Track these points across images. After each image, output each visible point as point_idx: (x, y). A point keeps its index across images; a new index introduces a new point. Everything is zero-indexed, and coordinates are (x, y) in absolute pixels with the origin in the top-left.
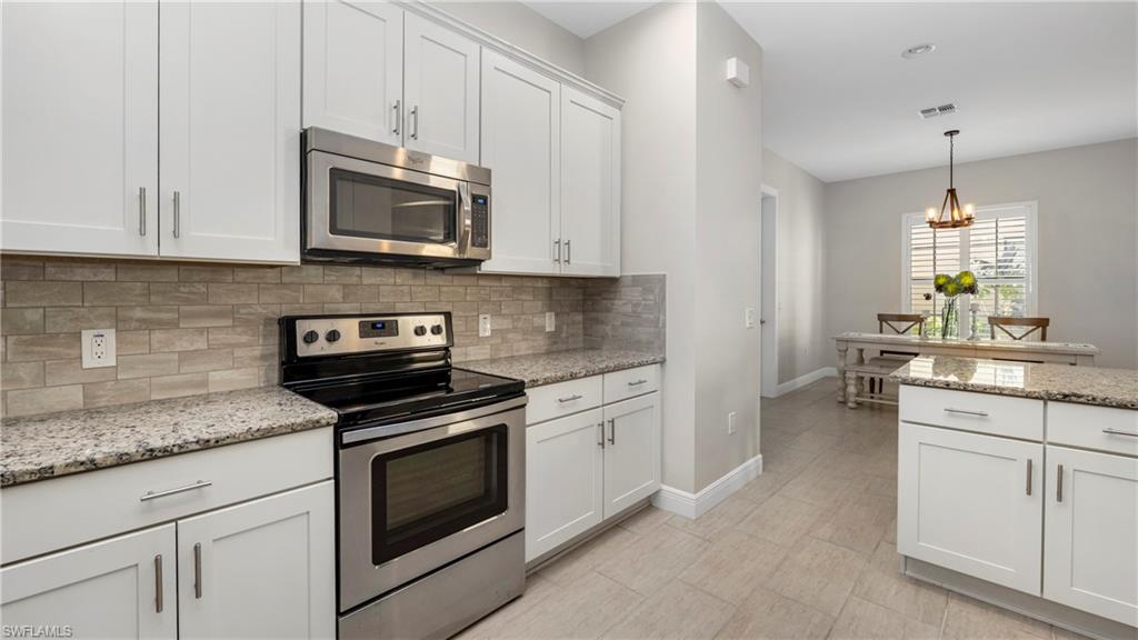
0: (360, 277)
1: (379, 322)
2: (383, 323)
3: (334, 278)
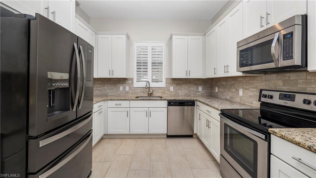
0: (289, 77)
1: (288, 95)
2: (290, 95)
3: (280, 78)
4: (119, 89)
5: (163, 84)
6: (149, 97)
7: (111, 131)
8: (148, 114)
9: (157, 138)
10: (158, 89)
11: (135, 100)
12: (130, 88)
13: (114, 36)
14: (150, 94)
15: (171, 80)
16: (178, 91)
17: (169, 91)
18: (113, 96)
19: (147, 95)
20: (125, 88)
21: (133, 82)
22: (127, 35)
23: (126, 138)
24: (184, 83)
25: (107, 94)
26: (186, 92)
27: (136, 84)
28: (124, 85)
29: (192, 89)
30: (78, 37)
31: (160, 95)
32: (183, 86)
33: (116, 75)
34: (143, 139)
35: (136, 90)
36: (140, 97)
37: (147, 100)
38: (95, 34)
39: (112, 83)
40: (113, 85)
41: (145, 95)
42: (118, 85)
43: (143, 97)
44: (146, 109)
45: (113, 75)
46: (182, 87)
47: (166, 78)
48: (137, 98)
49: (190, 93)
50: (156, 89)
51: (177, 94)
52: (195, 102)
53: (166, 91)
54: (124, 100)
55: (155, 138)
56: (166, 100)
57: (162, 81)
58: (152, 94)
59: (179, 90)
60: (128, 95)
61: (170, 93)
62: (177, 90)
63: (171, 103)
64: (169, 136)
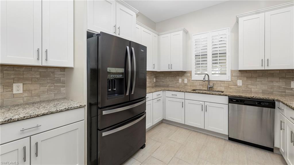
4: (178, 81)
5: (227, 77)
6: (208, 90)
7: (168, 118)
8: (204, 109)
9: (215, 137)
10: (220, 82)
11: (190, 92)
12: (188, 80)
13: (173, 34)
14: (210, 87)
15: (239, 72)
16: (249, 86)
17: (235, 86)
18: (173, 87)
19: (206, 89)
20: (184, 81)
21: (191, 75)
22: (184, 30)
23: (182, 127)
24: (259, 76)
25: (169, 85)
26: (265, 88)
27: (195, 77)
28: (183, 78)
29: (276, 84)
30: (130, 41)
31: (223, 89)
32: (258, 80)
33: (175, 69)
34: (198, 134)
35: (194, 83)
36: (198, 90)
37: (203, 93)
38: (157, 35)
39: (172, 76)
40: (173, 77)
41: (204, 89)
42: (177, 77)
43: (201, 90)
44: (201, 103)
45: (172, 68)
46: (256, 81)
47: (231, 71)
48: (194, 91)
49: (272, 90)
50: (218, 82)
51: (248, 91)
52: (275, 103)
53: (231, 85)
54: (179, 91)
55: (213, 136)
56: (226, 95)
57: (226, 74)
58: (212, 87)
59: (252, 85)
60: (186, 87)
61: (237, 89)
62: (247, 85)
63: (233, 100)
64: (231, 139)
